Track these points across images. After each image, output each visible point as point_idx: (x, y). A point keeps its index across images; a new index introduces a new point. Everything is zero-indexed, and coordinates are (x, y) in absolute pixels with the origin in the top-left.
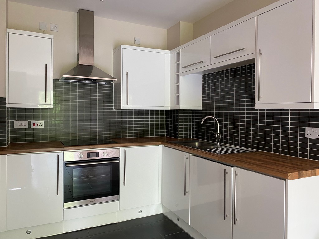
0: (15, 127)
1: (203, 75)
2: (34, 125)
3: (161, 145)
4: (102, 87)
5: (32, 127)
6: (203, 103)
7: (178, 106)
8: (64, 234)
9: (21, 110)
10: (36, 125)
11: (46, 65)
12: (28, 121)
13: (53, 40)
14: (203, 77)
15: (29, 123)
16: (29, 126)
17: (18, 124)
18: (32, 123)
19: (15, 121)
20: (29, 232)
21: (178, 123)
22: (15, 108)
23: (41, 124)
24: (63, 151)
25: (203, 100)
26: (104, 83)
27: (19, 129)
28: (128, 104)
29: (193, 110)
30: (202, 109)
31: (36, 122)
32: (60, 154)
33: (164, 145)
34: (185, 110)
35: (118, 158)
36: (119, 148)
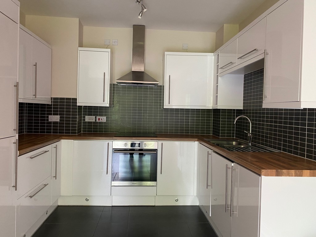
0: (86, 121)
1: (244, 75)
2: (99, 119)
3: (197, 142)
4: (152, 89)
5: (97, 121)
6: (244, 103)
7: (216, 105)
8: (112, 206)
9: (90, 108)
10: (100, 119)
11: (104, 73)
12: (95, 116)
13: (110, 53)
14: (244, 77)
15: (96, 118)
16: (96, 120)
17: (88, 119)
18: (98, 117)
19: (86, 116)
20: (87, 200)
21: (220, 122)
22: (86, 106)
23: (104, 119)
24: (112, 140)
25: (244, 100)
26: (154, 86)
27: (89, 122)
28: (169, 104)
29: (237, 110)
30: (242, 109)
31: (100, 117)
32: (110, 142)
33: (199, 142)
34: (228, 110)
35: (157, 149)
36: (157, 141)
